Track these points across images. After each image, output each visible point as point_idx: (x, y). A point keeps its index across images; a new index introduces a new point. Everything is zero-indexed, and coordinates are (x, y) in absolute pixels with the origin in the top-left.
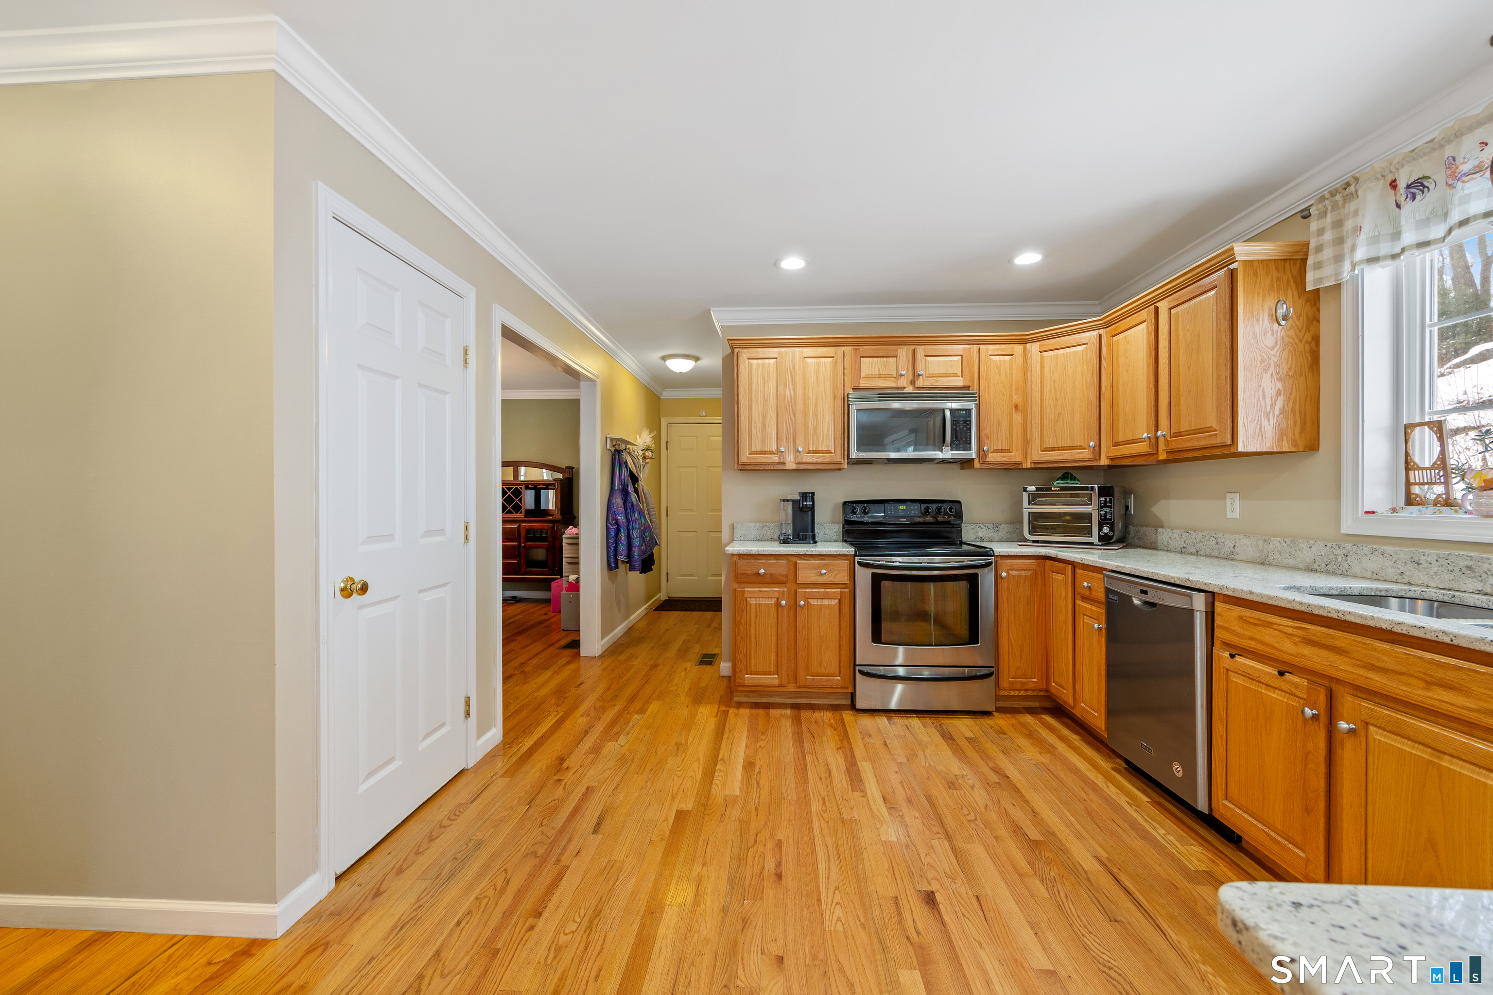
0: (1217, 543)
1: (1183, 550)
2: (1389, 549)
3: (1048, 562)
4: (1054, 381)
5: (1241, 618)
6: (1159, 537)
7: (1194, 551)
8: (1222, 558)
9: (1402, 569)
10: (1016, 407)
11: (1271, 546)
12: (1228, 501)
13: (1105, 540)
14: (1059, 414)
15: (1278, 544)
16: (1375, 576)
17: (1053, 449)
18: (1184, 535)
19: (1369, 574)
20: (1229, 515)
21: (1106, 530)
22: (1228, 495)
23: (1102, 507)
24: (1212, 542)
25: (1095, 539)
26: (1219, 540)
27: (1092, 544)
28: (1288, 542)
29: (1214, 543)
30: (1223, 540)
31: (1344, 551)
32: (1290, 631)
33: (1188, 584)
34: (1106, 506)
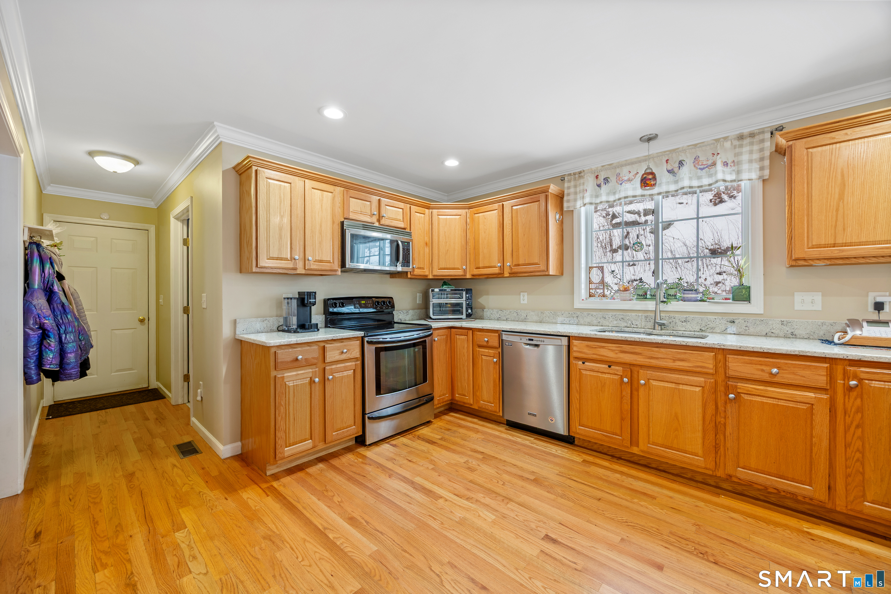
0: (518, 315)
1: (499, 319)
2: (594, 313)
3: (453, 330)
4: (445, 232)
5: (587, 346)
6: (485, 313)
7: (505, 319)
8: (520, 321)
9: (599, 321)
10: (426, 244)
11: (545, 315)
12: (521, 296)
13: (469, 316)
14: (448, 250)
15: (548, 314)
16: (589, 324)
17: (444, 269)
18: (499, 312)
19: (587, 323)
20: (522, 302)
21: (470, 311)
22: (521, 293)
23: (467, 300)
24: (515, 314)
25: (464, 316)
26: (519, 314)
27: (462, 319)
28: (552, 313)
29: (516, 315)
30: (521, 313)
31: (577, 315)
32: (614, 348)
33: (560, 334)
34: (469, 299)
